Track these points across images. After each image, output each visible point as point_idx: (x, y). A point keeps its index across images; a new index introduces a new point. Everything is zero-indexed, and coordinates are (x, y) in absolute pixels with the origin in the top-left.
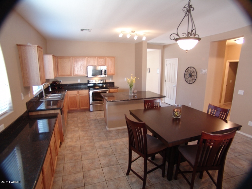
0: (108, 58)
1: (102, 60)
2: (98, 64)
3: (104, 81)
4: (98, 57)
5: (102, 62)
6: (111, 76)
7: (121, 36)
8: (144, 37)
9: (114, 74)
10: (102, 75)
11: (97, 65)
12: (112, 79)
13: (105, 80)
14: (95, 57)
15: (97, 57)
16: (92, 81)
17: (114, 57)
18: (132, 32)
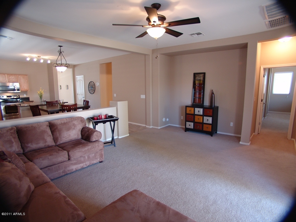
0: (19, 76)
1: (13, 77)
2: (9, 80)
3: (17, 96)
4: (8, 74)
5: (14, 79)
6: (25, 92)
7: (28, 59)
8: (49, 60)
9: (28, 90)
10: (14, 91)
11: (7, 81)
12: (26, 95)
13: (19, 96)
14: (4, 74)
15: (6, 74)
16: (3, 97)
17: (26, 75)
18: (38, 57)
